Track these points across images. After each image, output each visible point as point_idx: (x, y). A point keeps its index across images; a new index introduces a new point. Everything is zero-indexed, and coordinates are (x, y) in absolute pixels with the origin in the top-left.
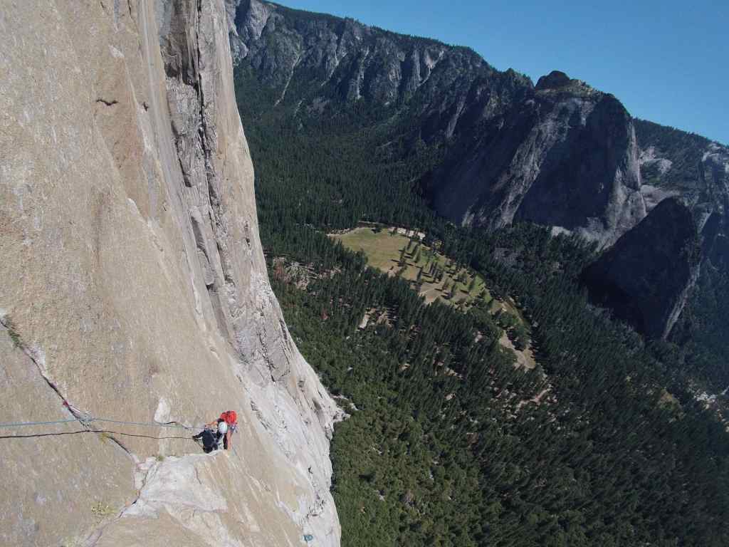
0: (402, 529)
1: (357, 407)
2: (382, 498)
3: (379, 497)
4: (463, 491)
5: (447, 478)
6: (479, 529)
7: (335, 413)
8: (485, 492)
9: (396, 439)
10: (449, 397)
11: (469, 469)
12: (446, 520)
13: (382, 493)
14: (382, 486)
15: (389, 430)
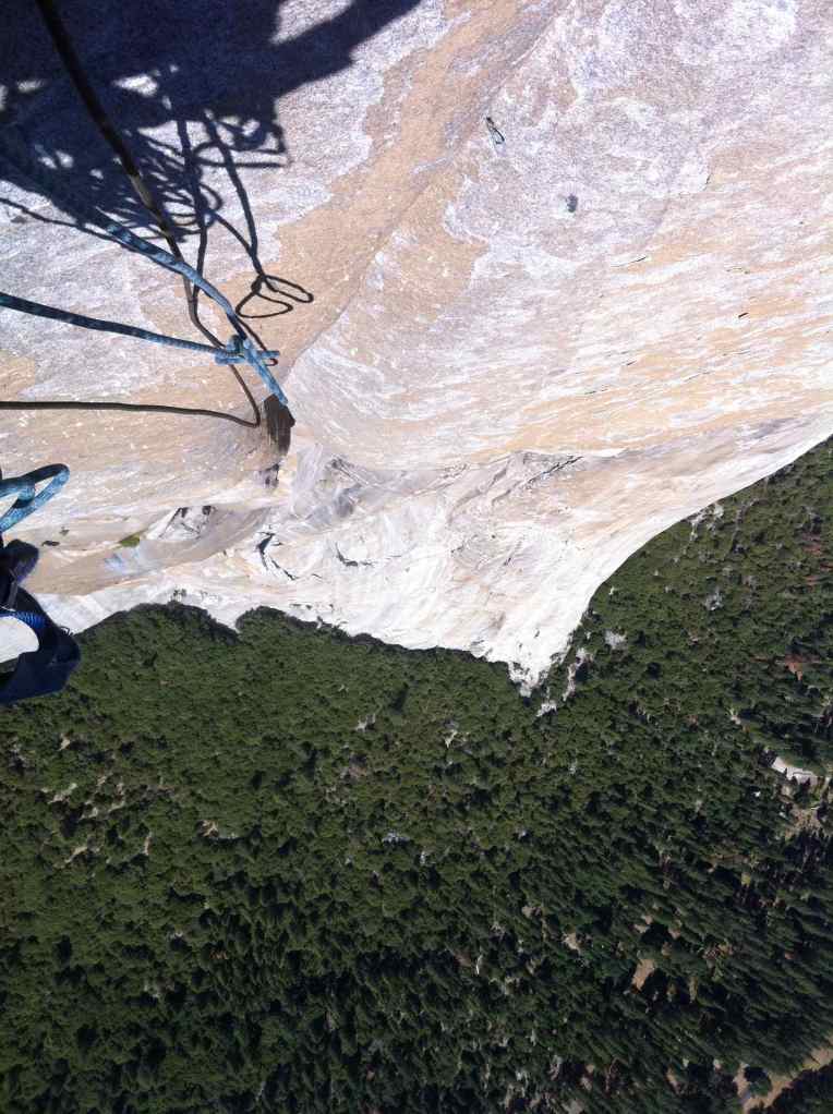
0: (307, 746)
1: (546, 715)
2: (362, 726)
3: (363, 721)
4: (356, 895)
5: (388, 868)
6: (282, 899)
7: (525, 666)
8: (346, 940)
9: (475, 781)
10: (571, 941)
11: (399, 926)
12: (310, 837)
13: (370, 727)
14: (382, 730)
15: (493, 770)
